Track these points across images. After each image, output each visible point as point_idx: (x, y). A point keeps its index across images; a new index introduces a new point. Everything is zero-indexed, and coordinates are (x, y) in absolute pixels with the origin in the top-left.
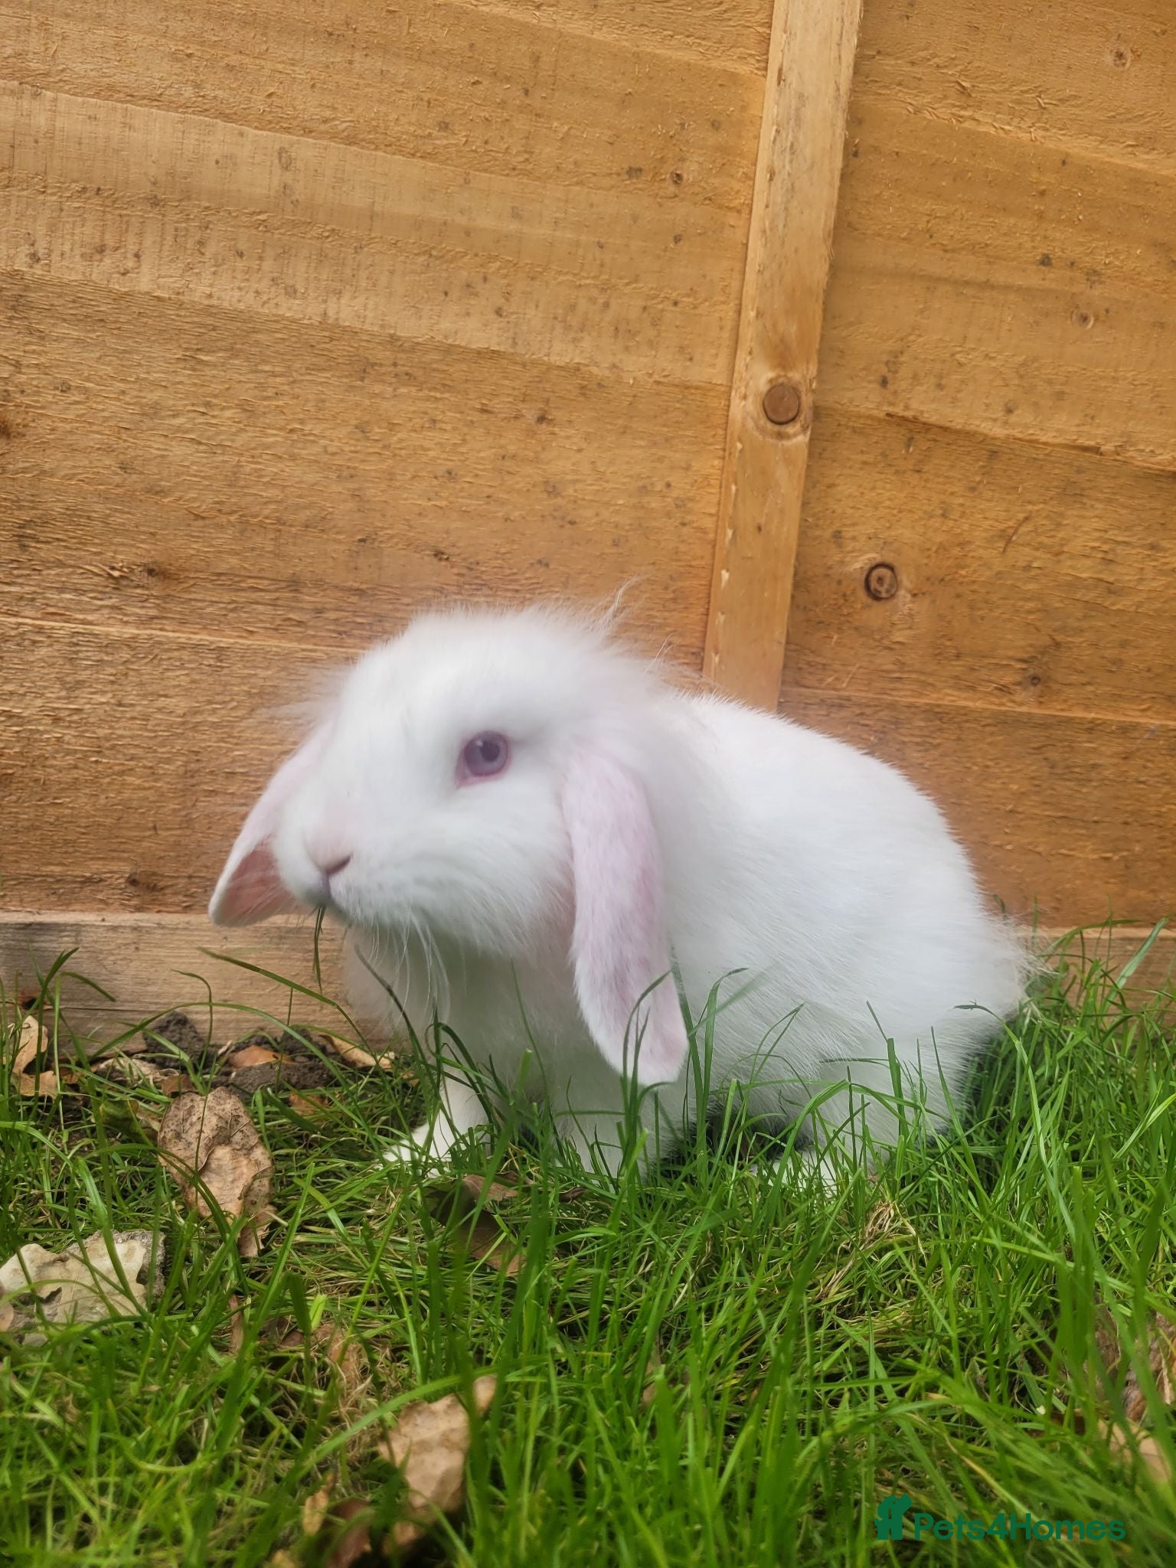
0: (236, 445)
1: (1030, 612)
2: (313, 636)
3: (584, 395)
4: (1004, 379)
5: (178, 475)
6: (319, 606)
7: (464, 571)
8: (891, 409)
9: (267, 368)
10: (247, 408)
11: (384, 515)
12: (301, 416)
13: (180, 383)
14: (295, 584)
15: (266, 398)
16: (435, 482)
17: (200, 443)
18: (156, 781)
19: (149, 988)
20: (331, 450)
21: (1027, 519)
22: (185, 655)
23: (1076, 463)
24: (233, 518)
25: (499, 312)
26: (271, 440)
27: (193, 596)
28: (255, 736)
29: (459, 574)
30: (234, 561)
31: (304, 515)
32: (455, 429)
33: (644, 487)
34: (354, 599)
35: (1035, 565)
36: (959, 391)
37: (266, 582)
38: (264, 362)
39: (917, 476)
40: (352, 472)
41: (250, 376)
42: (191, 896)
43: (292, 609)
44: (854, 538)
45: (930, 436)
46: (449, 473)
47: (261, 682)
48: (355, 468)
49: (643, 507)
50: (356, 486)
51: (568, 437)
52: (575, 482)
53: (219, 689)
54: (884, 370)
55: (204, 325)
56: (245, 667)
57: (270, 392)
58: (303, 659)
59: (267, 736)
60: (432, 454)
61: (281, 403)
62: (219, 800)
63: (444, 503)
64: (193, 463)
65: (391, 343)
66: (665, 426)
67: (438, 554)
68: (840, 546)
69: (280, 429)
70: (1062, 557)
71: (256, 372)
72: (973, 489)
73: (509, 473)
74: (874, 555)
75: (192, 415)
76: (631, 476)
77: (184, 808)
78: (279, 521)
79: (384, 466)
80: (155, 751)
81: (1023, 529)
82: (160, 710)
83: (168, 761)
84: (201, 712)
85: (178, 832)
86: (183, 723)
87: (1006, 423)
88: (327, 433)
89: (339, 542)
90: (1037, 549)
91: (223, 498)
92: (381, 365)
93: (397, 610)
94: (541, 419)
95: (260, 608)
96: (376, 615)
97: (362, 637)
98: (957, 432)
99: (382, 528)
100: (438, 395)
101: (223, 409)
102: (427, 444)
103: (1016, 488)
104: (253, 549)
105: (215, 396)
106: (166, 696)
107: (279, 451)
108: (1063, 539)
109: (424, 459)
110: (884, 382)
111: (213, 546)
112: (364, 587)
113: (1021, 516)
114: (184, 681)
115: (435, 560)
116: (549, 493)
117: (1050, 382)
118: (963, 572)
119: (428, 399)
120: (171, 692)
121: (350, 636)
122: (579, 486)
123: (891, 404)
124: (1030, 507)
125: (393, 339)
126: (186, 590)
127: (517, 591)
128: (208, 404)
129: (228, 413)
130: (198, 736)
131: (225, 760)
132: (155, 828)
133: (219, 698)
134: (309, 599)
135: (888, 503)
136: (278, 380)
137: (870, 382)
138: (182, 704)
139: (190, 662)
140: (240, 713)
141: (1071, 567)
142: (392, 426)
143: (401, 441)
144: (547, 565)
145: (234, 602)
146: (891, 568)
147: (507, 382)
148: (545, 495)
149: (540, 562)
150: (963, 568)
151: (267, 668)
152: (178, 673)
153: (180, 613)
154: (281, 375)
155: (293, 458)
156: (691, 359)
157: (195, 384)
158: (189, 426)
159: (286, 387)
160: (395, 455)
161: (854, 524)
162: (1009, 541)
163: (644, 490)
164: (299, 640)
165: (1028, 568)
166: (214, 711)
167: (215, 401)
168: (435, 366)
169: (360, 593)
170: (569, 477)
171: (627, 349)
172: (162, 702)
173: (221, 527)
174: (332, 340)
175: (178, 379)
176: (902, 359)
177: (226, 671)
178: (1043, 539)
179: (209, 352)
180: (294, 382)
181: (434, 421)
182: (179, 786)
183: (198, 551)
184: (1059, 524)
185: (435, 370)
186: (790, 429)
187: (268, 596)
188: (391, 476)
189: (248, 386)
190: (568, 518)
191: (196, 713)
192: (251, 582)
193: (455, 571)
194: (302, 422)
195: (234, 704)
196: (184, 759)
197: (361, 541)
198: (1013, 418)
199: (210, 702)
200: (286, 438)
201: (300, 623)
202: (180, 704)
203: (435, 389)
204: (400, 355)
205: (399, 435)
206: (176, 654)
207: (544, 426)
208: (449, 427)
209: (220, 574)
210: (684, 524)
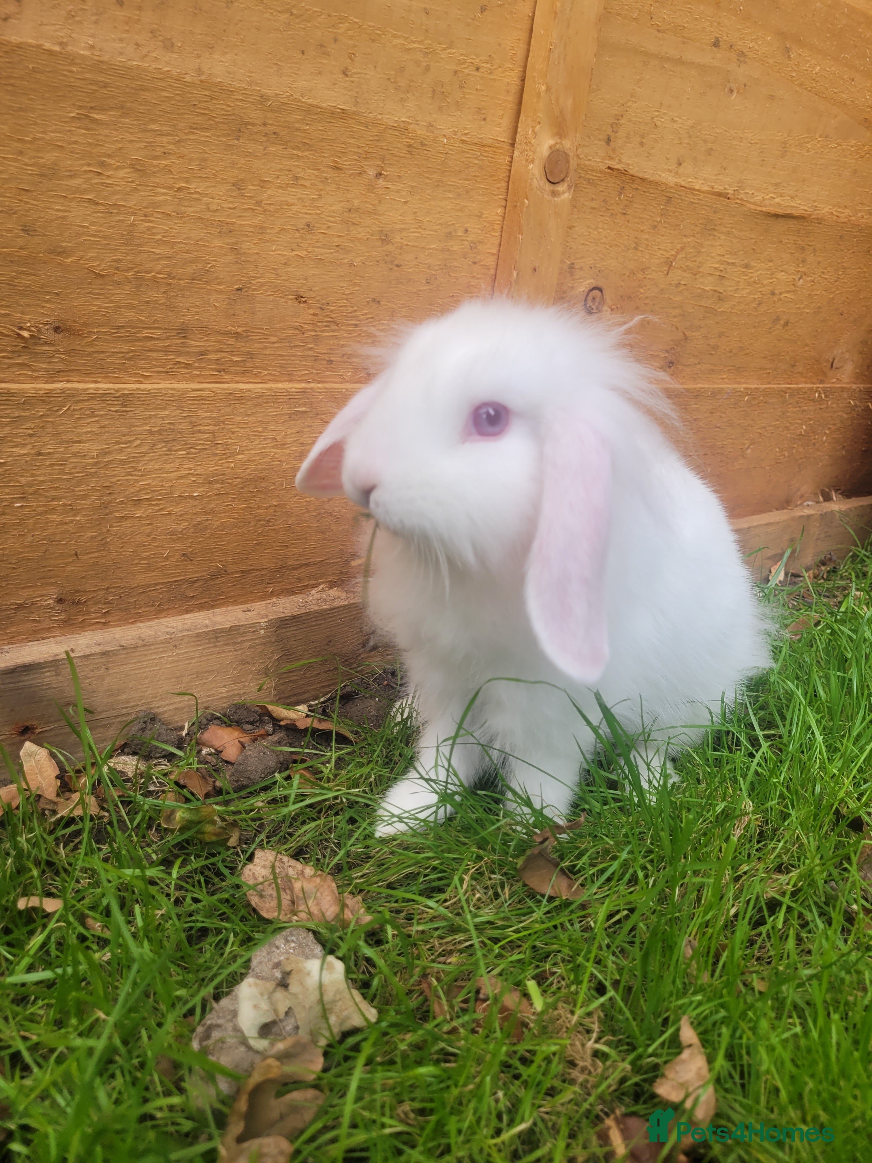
0: (131, 204)
1: (675, 317)
2: (199, 376)
3: (410, 152)
4: (680, 138)
5: (79, 235)
6: (203, 350)
7: (318, 311)
8: (611, 163)
9: (154, 127)
10: (138, 168)
11: (256, 266)
12: (187, 175)
13: (75, 143)
14: (183, 332)
15: (155, 158)
16: (298, 235)
17: (97, 203)
18: (74, 515)
19: (120, 698)
20: (214, 207)
21: (682, 248)
22: (95, 404)
23: (715, 206)
24: (129, 274)
25: (345, 73)
26: (162, 198)
27: (97, 348)
28: (156, 467)
29: (314, 315)
30: (131, 314)
31: (190, 270)
32: (313, 185)
33: (450, 233)
34: (231, 341)
35: (683, 283)
36: (652, 148)
37: (159, 332)
38: (153, 121)
39: (623, 217)
40: (231, 227)
41: (140, 135)
42: (109, 603)
43: (180, 354)
44: (581, 269)
45: (635, 186)
46: (308, 226)
47: (160, 422)
48: (232, 224)
49: (448, 250)
50: (234, 240)
51: (398, 191)
52: (401, 230)
53: (125, 430)
54: (609, 131)
55: (95, 83)
56: (146, 410)
57: (159, 151)
58: (194, 398)
59: (168, 466)
60: (295, 208)
61: (168, 162)
62: (128, 523)
63: (303, 253)
64: (92, 223)
65: (261, 103)
66: (466, 180)
67: (299, 298)
68: (572, 274)
69: (169, 188)
70: (697, 276)
71: (145, 131)
72: (655, 227)
73: (354, 224)
74: (592, 281)
75: (90, 175)
76: (441, 224)
77: (100, 534)
78: (170, 275)
79: (256, 221)
80: (73, 491)
81: (680, 256)
82: (75, 455)
83: (84, 497)
84: (109, 453)
85: (96, 555)
86: (96, 464)
87: (677, 173)
88: (209, 191)
89: (221, 292)
90: (685, 271)
91: (119, 256)
92: (253, 125)
93: (265, 348)
94: (379, 175)
95: (154, 355)
96: (249, 353)
97: (237, 373)
98: (651, 182)
99: (256, 278)
100: (300, 154)
101: (117, 168)
102: (290, 200)
103: (679, 225)
104: (148, 303)
105: (109, 156)
106: (79, 442)
107: (168, 209)
108: (700, 262)
109: (289, 214)
110: (608, 141)
111: (112, 302)
112: (239, 330)
113: (679, 247)
114: (95, 428)
115: (296, 304)
116: (383, 240)
117: (705, 141)
118: (642, 291)
119: (291, 157)
120: (84, 438)
121: (227, 372)
122: (404, 234)
123: (611, 158)
124: (685, 240)
125: (263, 98)
126: (90, 344)
127: (356, 325)
128: (102, 164)
129: (121, 173)
130: (110, 473)
131: (132, 490)
132: (76, 554)
133: (124, 439)
134: (195, 343)
135: (604, 240)
136: (165, 139)
137: (600, 140)
138: (94, 447)
139: (99, 410)
140: (144, 449)
141: (702, 283)
142: (263, 184)
143: (270, 197)
144: (379, 302)
145: (132, 351)
146: (600, 290)
147: (352, 141)
148: (379, 243)
149: (374, 300)
150: (641, 287)
151: (164, 409)
152: (89, 421)
153: (84, 365)
154: (168, 135)
155: (181, 215)
156: (485, 119)
157: (90, 144)
158: (85, 186)
159: (172, 147)
160: (265, 211)
161: (582, 257)
162: (671, 266)
163: (449, 236)
164: (187, 381)
165: (678, 285)
166: (121, 450)
167: (108, 160)
168: (297, 125)
169: (237, 336)
170: (398, 227)
171: (440, 109)
172: (76, 448)
173: (118, 284)
174: (212, 99)
175: (74, 139)
176: (622, 121)
177: (130, 415)
178: (689, 263)
179: (103, 110)
180: (179, 141)
181: (297, 178)
182: (95, 517)
183: (100, 307)
184: (699, 252)
185: (297, 129)
186: (560, 188)
187: (160, 344)
188: (262, 230)
189: (138, 145)
190: (396, 263)
191: (106, 453)
192: (146, 333)
193: (311, 311)
194: (187, 180)
195: (139, 442)
196: (98, 494)
197: (238, 290)
198: (681, 170)
199: (118, 443)
200: (174, 197)
201: (187, 366)
202: (93, 448)
203: (298, 148)
204: (269, 115)
205: (269, 192)
206: (86, 404)
207: (381, 181)
208: (307, 184)
209: (119, 327)
210: (475, 263)
